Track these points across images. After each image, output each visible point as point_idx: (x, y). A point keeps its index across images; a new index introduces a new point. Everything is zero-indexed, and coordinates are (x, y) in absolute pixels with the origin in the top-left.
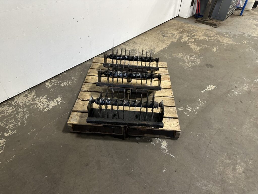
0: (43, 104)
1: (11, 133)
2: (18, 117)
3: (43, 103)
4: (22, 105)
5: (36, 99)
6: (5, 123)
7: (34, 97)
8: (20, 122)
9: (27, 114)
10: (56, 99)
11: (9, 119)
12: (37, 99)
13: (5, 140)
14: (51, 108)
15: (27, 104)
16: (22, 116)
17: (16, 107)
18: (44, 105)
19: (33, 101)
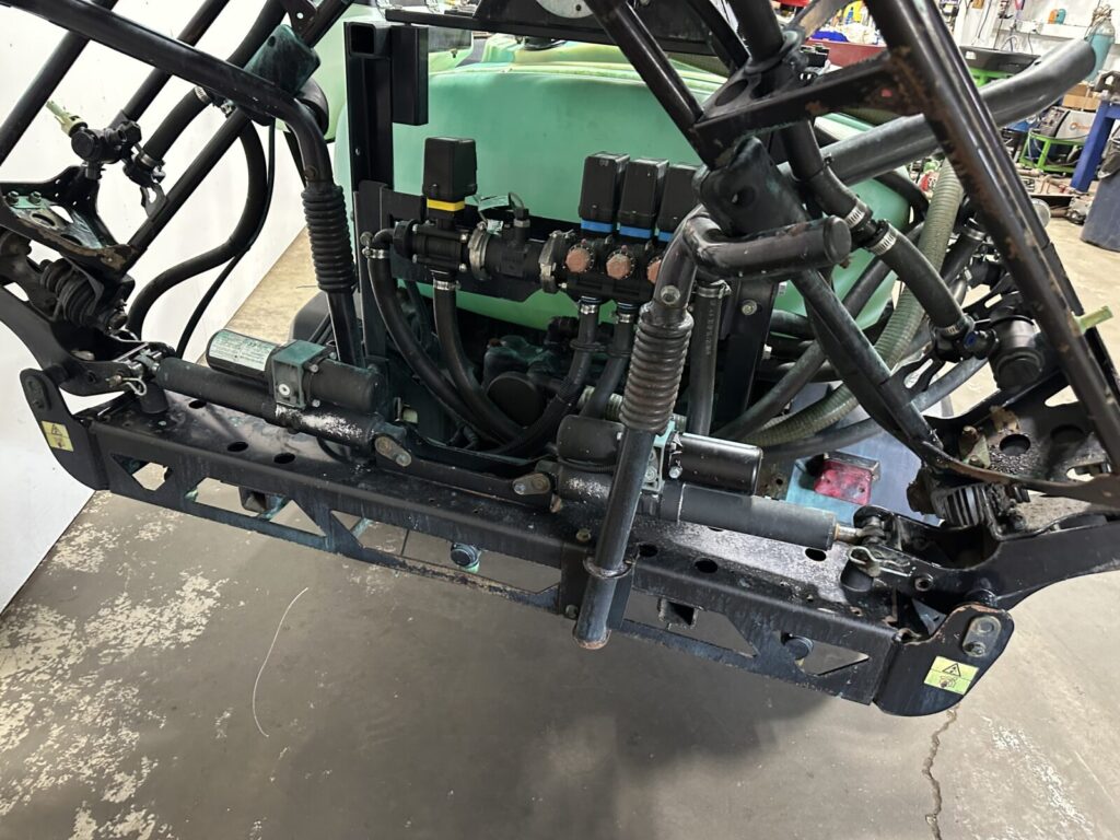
0: (148, 629)
1: (139, 777)
2: (88, 720)
3: (144, 626)
4: (46, 677)
5: (89, 628)
6: (48, 768)
7: (71, 626)
8: (124, 729)
9: (118, 689)
10: (187, 588)
11: (51, 746)
12: (93, 624)
13: (138, 810)
14: (204, 621)
15: (71, 661)
16: (102, 709)
17: (24, 697)
18: (159, 627)
19: (86, 642)
